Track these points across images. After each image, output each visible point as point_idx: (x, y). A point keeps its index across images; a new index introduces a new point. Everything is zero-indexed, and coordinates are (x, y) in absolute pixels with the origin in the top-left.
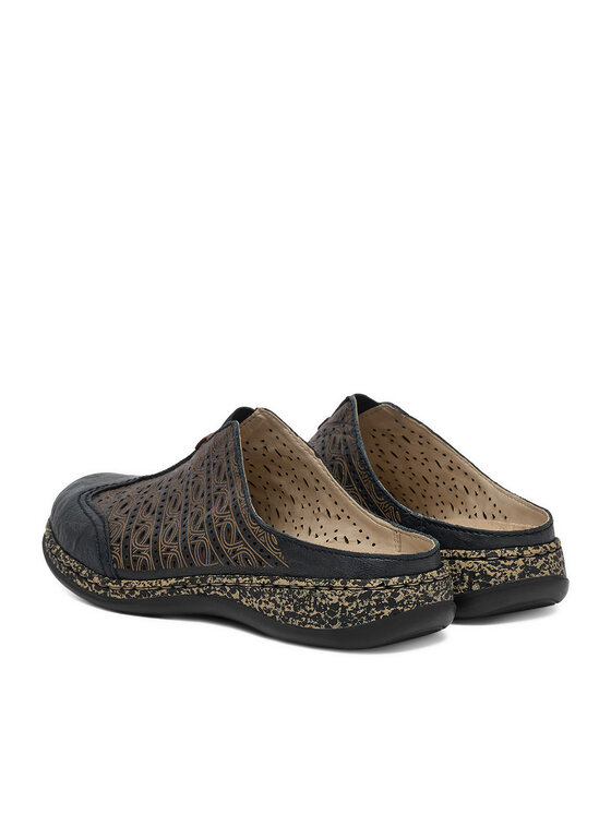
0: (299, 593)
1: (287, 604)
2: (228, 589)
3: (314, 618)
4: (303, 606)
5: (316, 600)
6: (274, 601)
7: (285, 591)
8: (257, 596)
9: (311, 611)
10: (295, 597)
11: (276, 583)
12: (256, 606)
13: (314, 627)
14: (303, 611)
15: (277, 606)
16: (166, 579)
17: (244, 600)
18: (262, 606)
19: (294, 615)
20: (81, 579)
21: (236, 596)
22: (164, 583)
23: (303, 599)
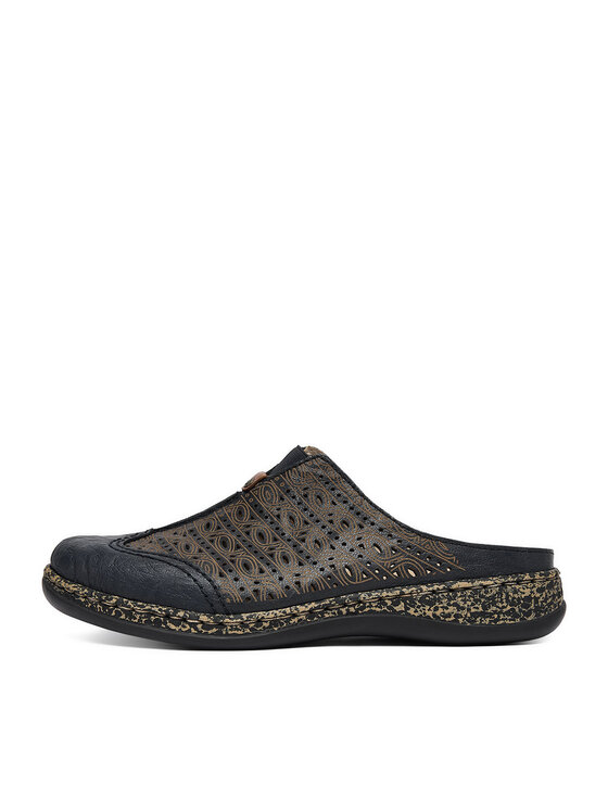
0: (486, 592)
1: (472, 604)
2: (389, 603)
3: (508, 613)
4: (494, 604)
5: (508, 595)
6: (455, 605)
7: (468, 593)
8: (431, 603)
9: (504, 607)
10: (482, 597)
11: (454, 587)
12: (430, 614)
13: (508, 622)
14: (494, 608)
15: (459, 608)
16: (302, 604)
17: (412, 611)
18: (438, 613)
19: (483, 615)
20: (177, 623)
21: (400, 607)
22: (301, 608)
23: (493, 597)
